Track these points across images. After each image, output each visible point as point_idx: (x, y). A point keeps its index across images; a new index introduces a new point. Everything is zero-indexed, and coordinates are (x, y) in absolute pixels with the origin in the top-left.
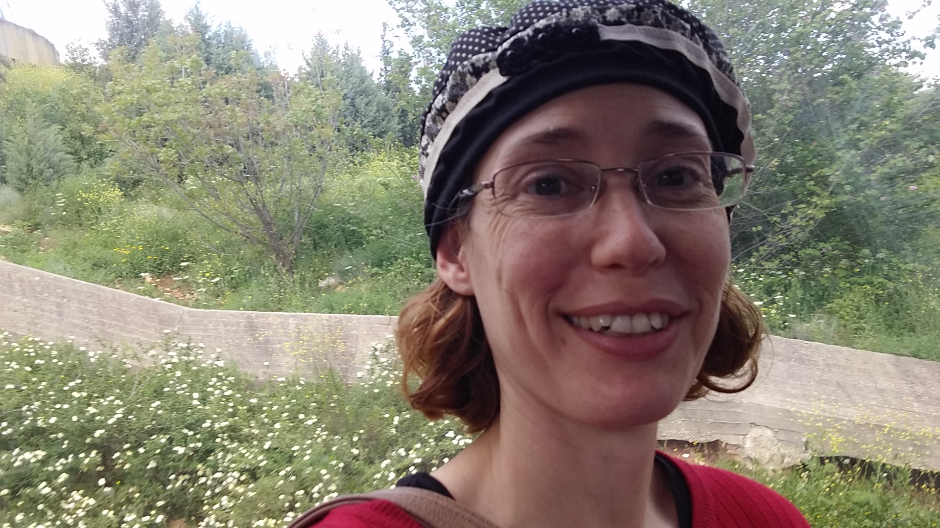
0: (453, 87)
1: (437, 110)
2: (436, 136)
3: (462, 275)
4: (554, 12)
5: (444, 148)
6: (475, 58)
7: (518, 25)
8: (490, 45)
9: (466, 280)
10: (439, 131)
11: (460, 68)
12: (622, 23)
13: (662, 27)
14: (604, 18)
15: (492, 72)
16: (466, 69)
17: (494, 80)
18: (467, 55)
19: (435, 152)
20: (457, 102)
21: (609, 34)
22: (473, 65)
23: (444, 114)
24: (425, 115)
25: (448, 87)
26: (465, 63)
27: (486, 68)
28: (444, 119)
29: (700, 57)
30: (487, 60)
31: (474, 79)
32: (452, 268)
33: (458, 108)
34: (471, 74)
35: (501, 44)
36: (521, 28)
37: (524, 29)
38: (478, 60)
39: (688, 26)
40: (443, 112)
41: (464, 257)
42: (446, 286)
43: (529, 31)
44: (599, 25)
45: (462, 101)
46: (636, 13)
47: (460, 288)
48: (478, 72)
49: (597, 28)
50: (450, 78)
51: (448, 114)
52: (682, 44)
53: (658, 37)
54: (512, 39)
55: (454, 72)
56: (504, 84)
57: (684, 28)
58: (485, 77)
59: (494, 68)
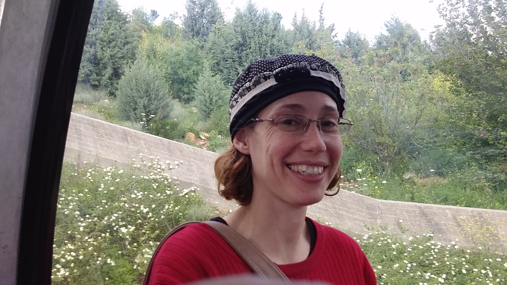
0: (255, 81)
1: (247, 87)
2: (244, 96)
3: (246, 147)
4: (294, 62)
5: (248, 101)
6: (265, 73)
7: (281, 64)
8: (270, 69)
9: (248, 149)
10: (246, 95)
11: (259, 75)
12: (317, 70)
13: (328, 72)
14: (311, 67)
15: (271, 79)
16: (261, 76)
17: (272, 82)
18: (262, 71)
19: (242, 102)
20: (256, 87)
21: (313, 73)
22: (264, 75)
23: (249, 90)
24: (240, 87)
25: (253, 81)
26: (261, 74)
27: (269, 77)
28: (249, 91)
29: (337, 83)
30: (270, 75)
31: (264, 81)
32: (241, 144)
33: (256, 89)
34: (263, 78)
35: (275, 70)
36: (283, 65)
37: (283, 66)
38: (267, 74)
39: (335, 72)
40: (249, 89)
41: (248, 140)
42: (237, 150)
43: (285, 67)
44: (310, 70)
45: (258, 87)
46: (320, 67)
47: (245, 152)
48: (266, 78)
49: (309, 71)
50: (254, 78)
51: (251, 90)
52: (334, 79)
53: (327, 76)
54: (280, 69)
55: (256, 76)
56: (276, 84)
57: (334, 73)
58: (268, 81)
59: (272, 78)
